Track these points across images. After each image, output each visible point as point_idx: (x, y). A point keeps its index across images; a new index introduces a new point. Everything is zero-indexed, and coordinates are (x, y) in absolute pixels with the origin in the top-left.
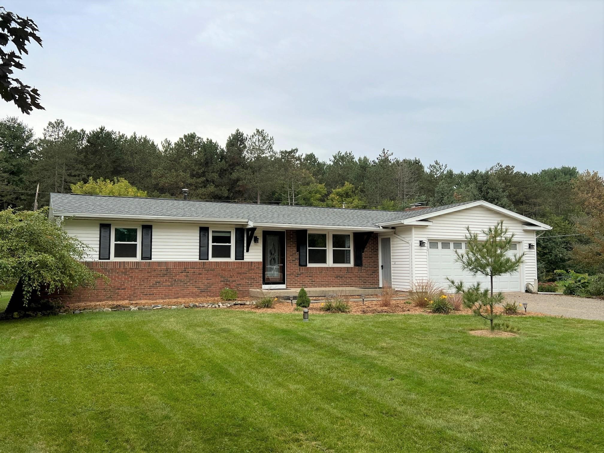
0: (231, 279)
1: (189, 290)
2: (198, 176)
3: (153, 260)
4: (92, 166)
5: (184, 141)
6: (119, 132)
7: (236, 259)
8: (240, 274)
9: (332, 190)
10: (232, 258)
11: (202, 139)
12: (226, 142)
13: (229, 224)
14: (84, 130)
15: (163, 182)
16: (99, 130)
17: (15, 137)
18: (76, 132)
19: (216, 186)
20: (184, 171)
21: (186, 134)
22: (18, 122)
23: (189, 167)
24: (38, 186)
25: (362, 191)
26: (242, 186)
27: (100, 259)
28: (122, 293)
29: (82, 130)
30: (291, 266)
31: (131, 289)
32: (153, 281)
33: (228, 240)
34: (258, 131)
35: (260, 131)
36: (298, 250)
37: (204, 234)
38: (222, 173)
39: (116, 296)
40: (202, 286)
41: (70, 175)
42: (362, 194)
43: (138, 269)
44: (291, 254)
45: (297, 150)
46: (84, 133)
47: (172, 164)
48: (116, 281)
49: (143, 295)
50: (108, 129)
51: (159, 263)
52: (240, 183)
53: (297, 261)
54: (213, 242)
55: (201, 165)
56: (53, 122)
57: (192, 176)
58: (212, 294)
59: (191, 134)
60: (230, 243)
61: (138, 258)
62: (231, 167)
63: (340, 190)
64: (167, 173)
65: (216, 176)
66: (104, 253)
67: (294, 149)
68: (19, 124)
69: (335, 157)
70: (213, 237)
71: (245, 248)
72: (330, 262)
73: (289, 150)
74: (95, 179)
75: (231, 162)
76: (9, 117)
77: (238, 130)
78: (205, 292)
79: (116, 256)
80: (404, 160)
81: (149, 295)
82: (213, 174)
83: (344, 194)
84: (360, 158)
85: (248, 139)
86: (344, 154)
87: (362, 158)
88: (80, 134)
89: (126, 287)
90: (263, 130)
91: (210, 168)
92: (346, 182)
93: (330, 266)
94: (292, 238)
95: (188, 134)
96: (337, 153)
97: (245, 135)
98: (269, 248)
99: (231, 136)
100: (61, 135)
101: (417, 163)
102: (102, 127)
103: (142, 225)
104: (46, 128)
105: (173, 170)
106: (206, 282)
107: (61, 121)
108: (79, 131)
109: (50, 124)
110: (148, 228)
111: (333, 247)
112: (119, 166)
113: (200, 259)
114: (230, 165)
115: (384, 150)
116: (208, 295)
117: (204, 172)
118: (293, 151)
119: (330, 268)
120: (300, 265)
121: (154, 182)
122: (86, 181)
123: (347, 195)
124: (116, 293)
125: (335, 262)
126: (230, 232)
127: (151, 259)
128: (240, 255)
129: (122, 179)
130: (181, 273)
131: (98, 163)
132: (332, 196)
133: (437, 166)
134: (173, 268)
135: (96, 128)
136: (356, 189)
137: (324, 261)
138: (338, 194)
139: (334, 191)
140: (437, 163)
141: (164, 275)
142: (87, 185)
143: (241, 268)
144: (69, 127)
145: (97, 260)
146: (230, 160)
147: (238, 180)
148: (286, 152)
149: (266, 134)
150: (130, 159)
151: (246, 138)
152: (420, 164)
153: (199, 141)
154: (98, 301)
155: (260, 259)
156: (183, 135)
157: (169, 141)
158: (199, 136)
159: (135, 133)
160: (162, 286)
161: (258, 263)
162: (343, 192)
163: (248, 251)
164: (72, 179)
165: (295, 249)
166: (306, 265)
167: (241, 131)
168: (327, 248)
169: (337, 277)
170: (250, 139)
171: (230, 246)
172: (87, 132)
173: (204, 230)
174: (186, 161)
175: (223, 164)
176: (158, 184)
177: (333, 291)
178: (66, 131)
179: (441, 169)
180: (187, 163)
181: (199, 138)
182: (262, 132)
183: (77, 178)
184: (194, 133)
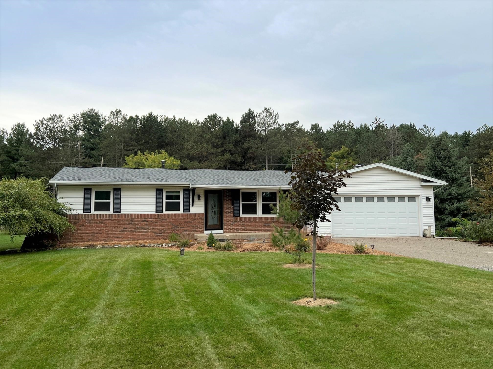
0: (180, 227)
1: (148, 234)
2: (217, 146)
3: (122, 213)
4: (142, 142)
5: (208, 120)
6: (165, 116)
7: (184, 212)
8: (187, 222)
9: (331, 153)
10: (181, 211)
11: (222, 118)
12: (241, 119)
13: (179, 187)
14: (138, 115)
15: (192, 152)
16: (148, 115)
17: (94, 123)
18: (131, 117)
19: (231, 154)
20: (207, 144)
21: (210, 115)
22: (95, 111)
23: (211, 140)
24: (102, 159)
25: (356, 154)
26: (252, 153)
27: (84, 212)
28: (100, 237)
29: (136, 116)
30: (227, 217)
31: (106, 233)
32: (121, 228)
33: (178, 197)
34: (266, 109)
35: (267, 109)
36: (233, 204)
37: (159, 194)
38: (236, 143)
39: (95, 238)
40: (158, 231)
41: (126, 150)
42: (356, 156)
43: (110, 219)
44: (227, 207)
45: (298, 122)
46: (138, 118)
47: (199, 138)
48: (96, 228)
49: (114, 238)
50: (155, 114)
51: (126, 215)
52: (250, 151)
53: (232, 213)
54: (166, 200)
55: (220, 138)
56: (114, 111)
57: (214, 147)
58: (165, 238)
59: (213, 114)
60: (179, 200)
61: (111, 212)
62: (244, 139)
63: (337, 153)
64: (195, 146)
65: (231, 146)
66: (87, 208)
67: (295, 121)
68: (96, 113)
69: (334, 126)
70: (166, 196)
71: (191, 204)
72: (259, 213)
73: (292, 122)
74: (143, 152)
75: (244, 135)
76: (89, 109)
77: (250, 110)
78: (159, 236)
79: (96, 210)
80: (401, 125)
81: (119, 237)
82: (229, 145)
83: (341, 156)
84: (361, 125)
85: (257, 116)
86: (342, 123)
87: (363, 125)
88: (134, 119)
89: (103, 232)
90: (270, 108)
91: (227, 141)
92: (343, 146)
93: (260, 216)
94: (228, 195)
95: (211, 115)
96: (337, 123)
97: (255, 113)
98: (211, 203)
99: (244, 114)
100: (120, 121)
101: (412, 127)
102: (150, 113)
103: (114, 189)
104: (109, 116)
105: (199, 143)
106: (161, 229)
107: (120, 111)
108: (134, 117)
109: (112, 112)
110: (118, 190)
111: (262, 202)
112: (163, 141)
113: (156, 212)
114: (243, 138)
115: (376, 118)
116: (162, 238)
117: (222, 144)
118: (295, 123)
119: (259, 217)
120: (234, 216)
121: (186, 152)
122: (136, 154)
123: (344, 157)
124: (95, 236)
125: (263, 213)
126: (179, 192)
127: (120, 212)
128: (187, 209)
129: (164, 152)
130: (142, 222)
131: (147, 140)
132: (331, 158)
133: (425, 130)
134: (136, 219)
135: (146, 114)
136: (352, 151)
137: (255, 212)
138: (336, 156)
139: (332, 153)
140: (425, 127)
141: (130, 224)
142: (136, 157)
143: (187, 218)
144: (125, 115)
145: (82, 213)
146: (243, 133)
147: (249, 148)
148: (289, 124)
149: (272, 111)
150: (170, 135)
151: (256, 115)
152: (414, 128)
153: (219, 120)
154: (83, 242)
155: (202, 211)
156: (207, 116)
157: (199, 121)
158: (220, 116)
159: (174, 116)
160: (128, 232)
161: (201, 214)
162: (340, 155)
163: (193, 206)
164: (127, 152)
165: (230, 204)
166: (239, 216)
167: (252, 110)
168: (257, 203)
169: (265, 225)
170: (259, 115)
171: (180, 202)
172: (140, 117)
173: (159, 191)
174: (208, 135)
175: (237, 137)
176: (189, 154)
177: (256, 235)
178: (124, 118)
179: (429, 132)
180: (209, 137)
181: (220, 117)
182: (269, 109)
183: (130, 151)
184: (216, 114)
